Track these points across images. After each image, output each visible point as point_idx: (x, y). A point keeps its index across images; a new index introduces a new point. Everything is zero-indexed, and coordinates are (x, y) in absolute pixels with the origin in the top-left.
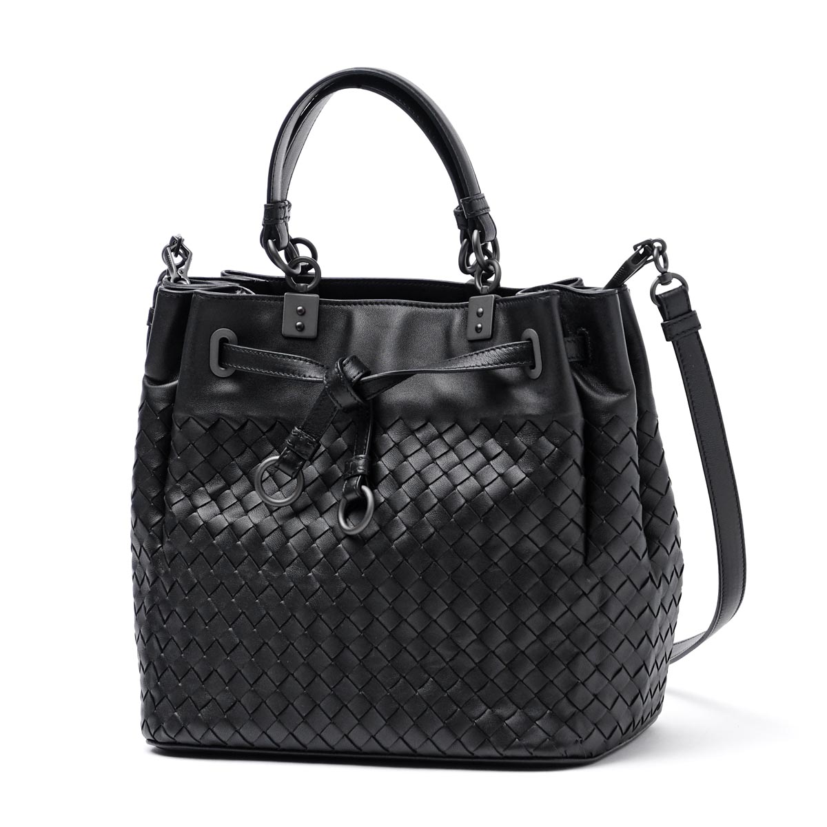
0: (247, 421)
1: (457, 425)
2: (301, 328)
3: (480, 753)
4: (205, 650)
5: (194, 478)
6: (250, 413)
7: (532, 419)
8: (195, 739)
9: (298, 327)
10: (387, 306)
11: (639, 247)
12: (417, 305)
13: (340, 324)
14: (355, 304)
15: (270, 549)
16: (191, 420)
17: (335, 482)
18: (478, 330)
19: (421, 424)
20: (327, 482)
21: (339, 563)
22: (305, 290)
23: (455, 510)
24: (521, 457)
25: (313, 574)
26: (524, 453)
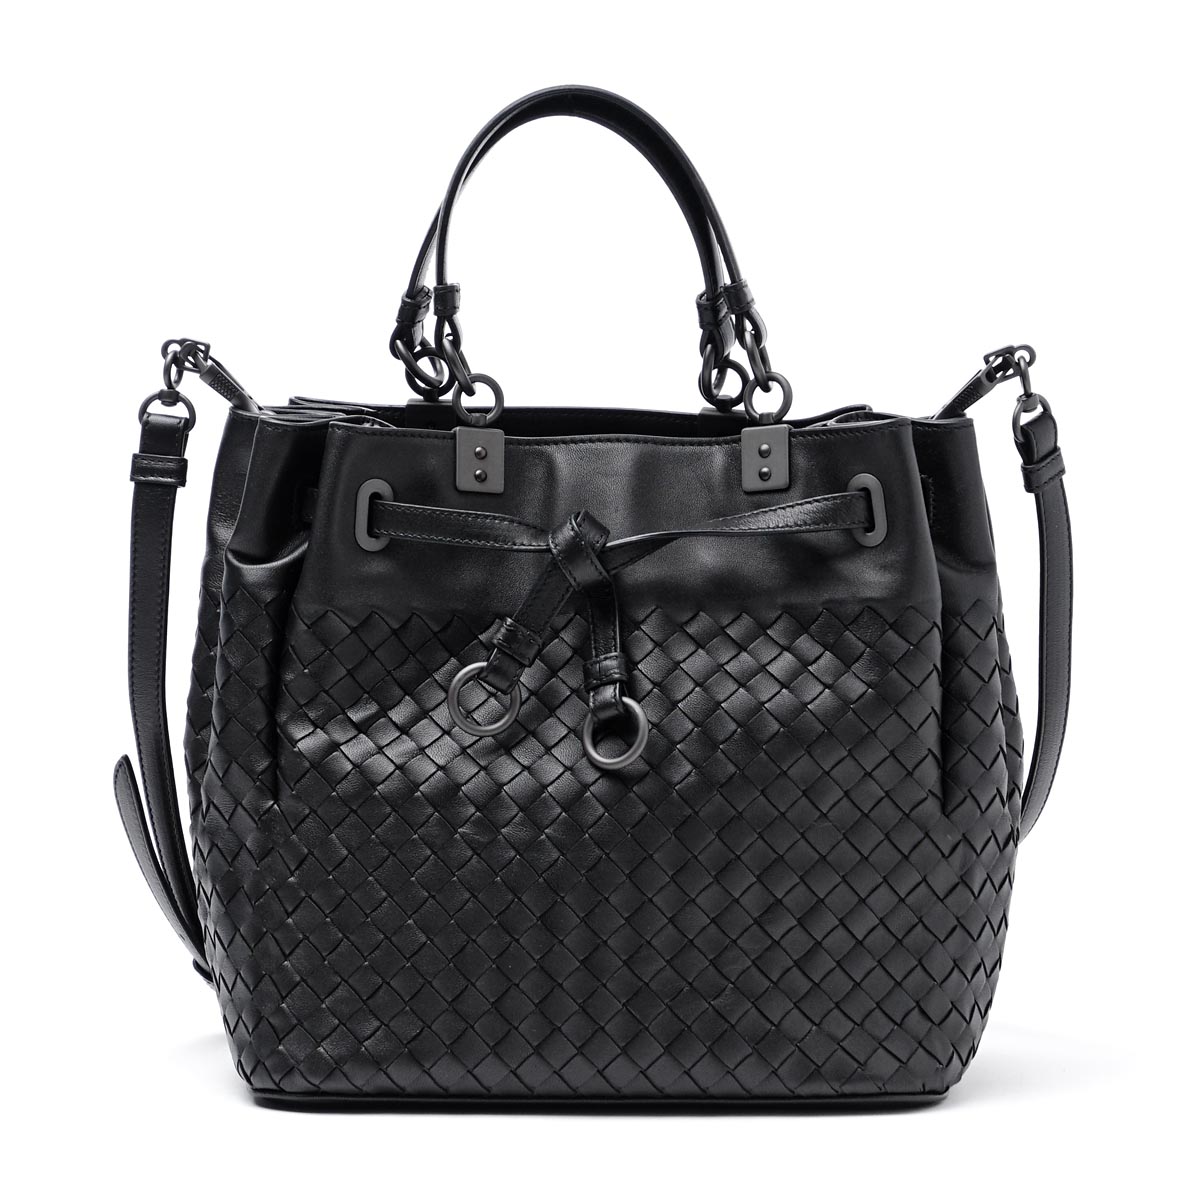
0: (411, 617)
1: (744, 615)
2: (481, 479)
3: (805, 1090)
4: (366, 955)
5: (331, 701)
6: (415, 604)
7: (874, 605)
8: (353, 1085)
9: (477, 477)
10: (609, 444)
11: (991, 359)
12: (655, 442)
13: (538, 473)
14: (556, 443)
15: (472, 802)
16: (330, 614)
17: (563, 702)
18: (763, 476)
19: (690, 615)
20: (547, 704)
21: (591, 819)
22: (481, 423)
23: (766, 739)
24: (857, 660)
25: (547, 837)
26: (862, 654)
